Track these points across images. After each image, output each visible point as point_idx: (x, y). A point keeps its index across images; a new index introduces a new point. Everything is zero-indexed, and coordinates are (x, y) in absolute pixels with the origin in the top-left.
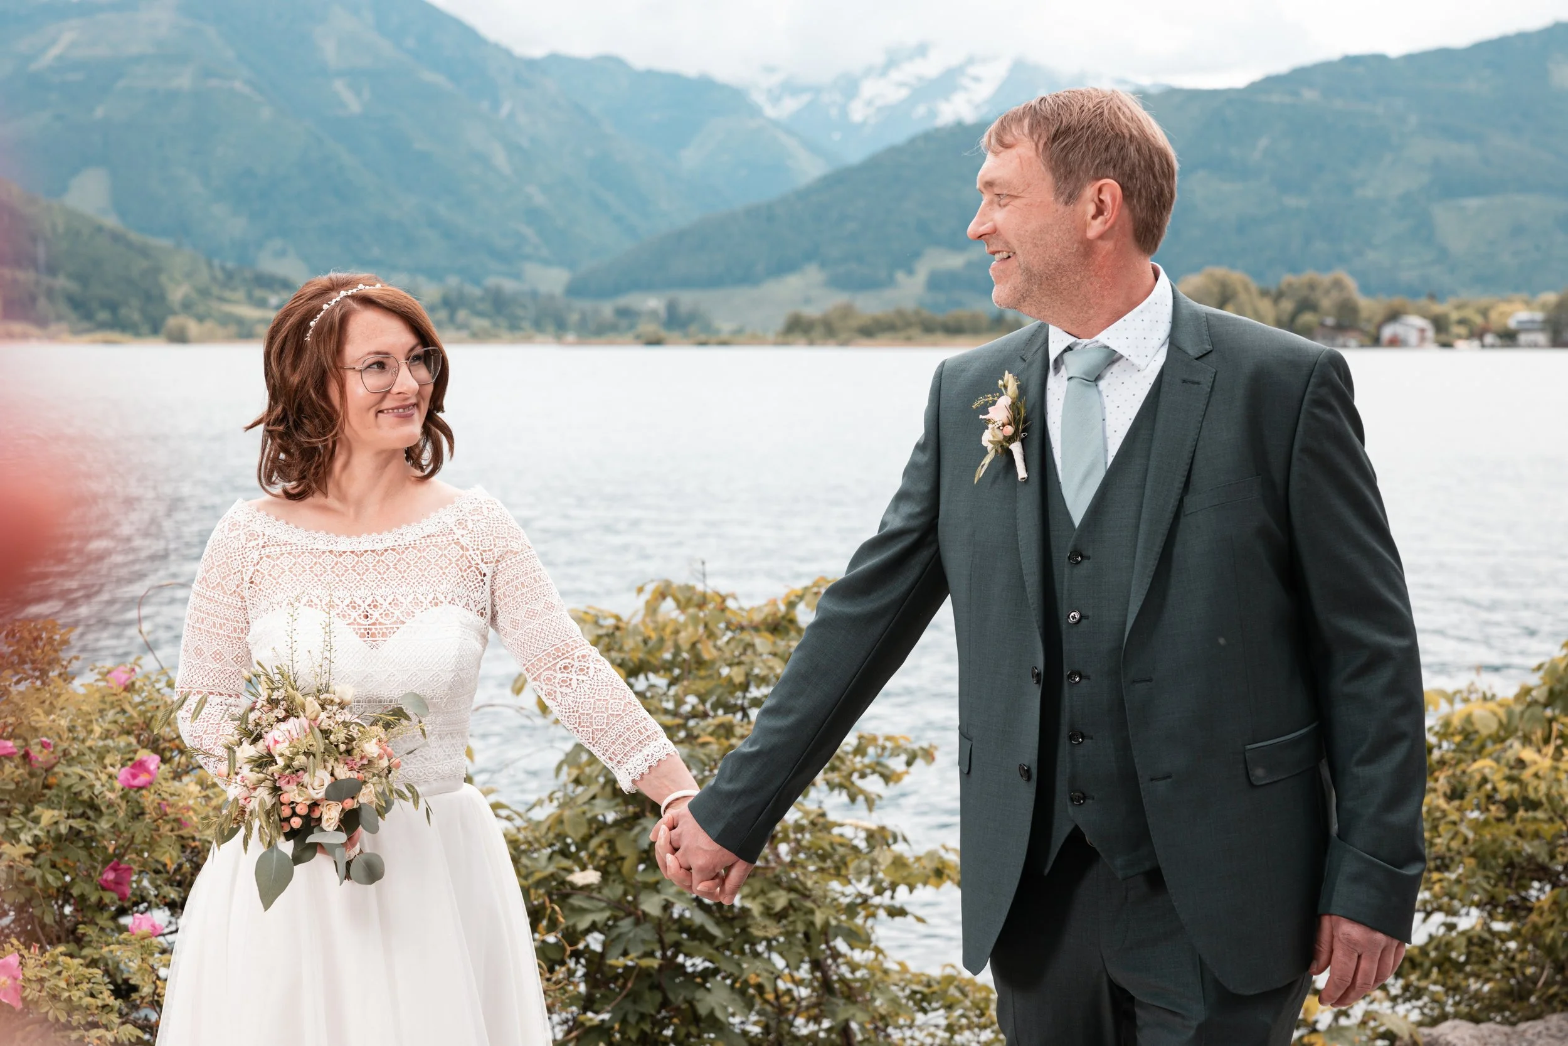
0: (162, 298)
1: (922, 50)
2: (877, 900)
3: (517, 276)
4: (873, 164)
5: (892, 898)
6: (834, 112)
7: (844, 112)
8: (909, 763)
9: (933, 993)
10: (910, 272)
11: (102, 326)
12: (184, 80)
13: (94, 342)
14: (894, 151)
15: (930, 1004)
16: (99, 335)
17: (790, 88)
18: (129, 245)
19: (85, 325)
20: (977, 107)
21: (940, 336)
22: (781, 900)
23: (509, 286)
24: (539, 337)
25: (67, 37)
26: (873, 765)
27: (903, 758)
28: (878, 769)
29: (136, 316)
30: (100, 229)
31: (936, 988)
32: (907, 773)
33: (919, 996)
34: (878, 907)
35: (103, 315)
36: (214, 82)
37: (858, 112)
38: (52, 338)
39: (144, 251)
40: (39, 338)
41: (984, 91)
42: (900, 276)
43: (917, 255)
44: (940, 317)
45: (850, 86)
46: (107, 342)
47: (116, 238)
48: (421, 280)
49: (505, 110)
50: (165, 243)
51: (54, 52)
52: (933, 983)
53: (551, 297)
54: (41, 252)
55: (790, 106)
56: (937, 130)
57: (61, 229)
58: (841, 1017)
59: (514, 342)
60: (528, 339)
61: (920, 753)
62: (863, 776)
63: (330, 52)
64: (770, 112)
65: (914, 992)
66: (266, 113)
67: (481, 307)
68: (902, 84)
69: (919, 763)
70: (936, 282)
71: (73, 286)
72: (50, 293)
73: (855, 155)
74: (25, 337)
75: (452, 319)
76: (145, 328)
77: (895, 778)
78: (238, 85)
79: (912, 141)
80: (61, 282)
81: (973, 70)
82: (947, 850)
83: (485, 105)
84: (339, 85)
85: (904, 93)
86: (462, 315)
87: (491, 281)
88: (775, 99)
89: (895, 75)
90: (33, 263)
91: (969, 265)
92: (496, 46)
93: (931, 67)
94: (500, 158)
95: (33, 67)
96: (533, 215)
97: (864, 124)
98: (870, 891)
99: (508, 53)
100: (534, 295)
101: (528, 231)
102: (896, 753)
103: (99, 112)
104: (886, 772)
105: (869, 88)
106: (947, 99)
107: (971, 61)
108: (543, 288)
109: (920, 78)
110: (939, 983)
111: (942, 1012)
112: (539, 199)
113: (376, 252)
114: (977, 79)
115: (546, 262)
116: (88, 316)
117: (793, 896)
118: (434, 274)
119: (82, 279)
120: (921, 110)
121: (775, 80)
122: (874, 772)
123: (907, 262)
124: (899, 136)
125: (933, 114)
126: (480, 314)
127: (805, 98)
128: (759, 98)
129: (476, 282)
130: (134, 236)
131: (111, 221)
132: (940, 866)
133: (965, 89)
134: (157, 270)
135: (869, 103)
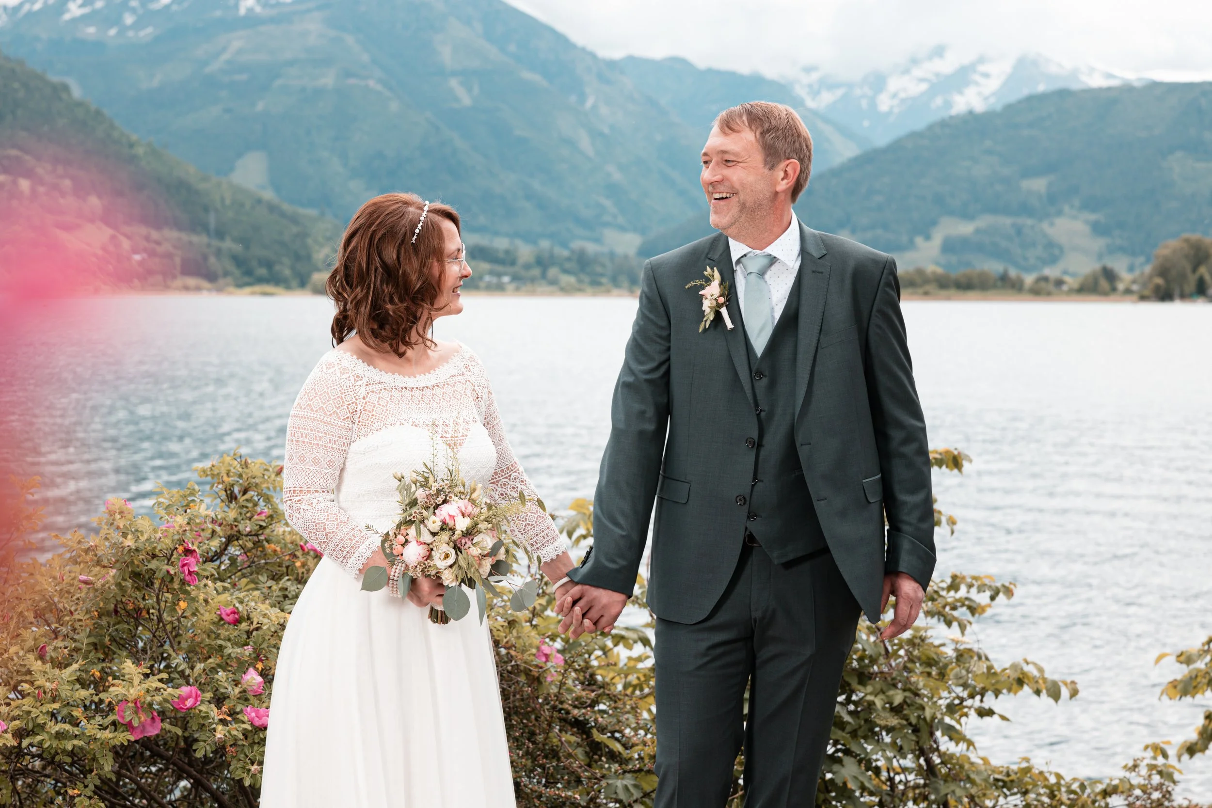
0: (309, 257)
1: (939, 52)
2: (969, 702)
3: (598, 240)
4: (896, 147)
5: (982, 701)
6: (864, 103)
7: (873, 104)
8: (993, 598)
9: (1012, 781)
10: (928, 238)
11: (260, 280)
12: (328, 80)
13: (253, 293)
14: (914, 135)
15: (1009, 790)
16: (257, 288)
17: (827, 84)
18: (283, 214)
19: (247, 279)
20: (986, 99)
21: (952, 292)
22: (898, 698)
23: (591, 248)
24: (615, 291)
25: (236, 44)
26: (963, 600)
27: (988, 594)
28: (967, 603)
29: (287, 272)
30: (259, 201)
31: (1013, 777)
32: (989, 606)
33: (1000, 784)
34: (970, 708)
35: (262, 271)
36: (352, 81)
37: (884, 103)
38: (220, 290)
39: (294, 219)
40: (209, 290)
41: (993, 85)
42: (919, 240)
43: (934, 223)
44: (955, 274)
45: (878, 82)
46: (265, 294)
47: (272, 208)
48: (519, 243)
49: (589, 103)
50: (312, 212)
51: (225, 56)
52: (1011, 773)
53: (626, 257)
54: (212, 220)
55: (827, 98)
56: (951, 117)
57: (228, 202)
58: (943, 792)
59: (594, 295)
60: (608, 292)
61: (1002, 589)
62: (954, 608)
63: (446, 55)
64: (810, 103)
65: (997, 780)
66: (394, 106)
67: (568, 265)
68: (922, 80)
69: (1001, 597)
70: (949, 247)
71: (238, 248)
72: (219, 253)
73: (881, 139)
74: (198, 289)
75: (544, 276)
76: (294, 283)
77: (979, 610)
78: (371, 83)
79: (930, 128)
80: (228, 244)
81: (982, 68)
82: (1028, 663)
83: (573, 99)
84: (454, 83)
85: (924, 87)
86: (553, 272)
87: (576, 244)
88: (815, 93)
89: (917, 72)
90: (205, 228)
91: (978, 231)
92: (583, 50)
93: (946, 66)
94: (585, 143)
95: (208, 70)
96: (612, 190)
97: (889, 113)
98: (965, 694)
99: (593, 56)
100: (612, 255)
101: (608, 203)
102: (983, 589)
103: (260, 106)
104: (974, 605)
105: (894, 84)
106: (961, 92)
107: (981, 60)
108: (620, 250)
109: (937, 75)
110: (1016, 773)
111: (1019, 796)
112: (617, 176)
113: (482, 220)
114: (986, 75)
115: (622, 229)
116: (249, 273)
117: (907, 694)
118: (530, 238)
119: (245, 241)
120: (939, 101)
121: (815, 76)
122: (963, 605)
123: (925, 230)
124: (920, 124)
125: (948, 104)
126: (566, 271)
127: (840, 92)
128: (801, 91)
129: (564, 245)
130: (286, 207)
131: (268, 195)
132: (1021, 676)
133: (977, 84)
134: (303, 235)
135: (895, 96)
